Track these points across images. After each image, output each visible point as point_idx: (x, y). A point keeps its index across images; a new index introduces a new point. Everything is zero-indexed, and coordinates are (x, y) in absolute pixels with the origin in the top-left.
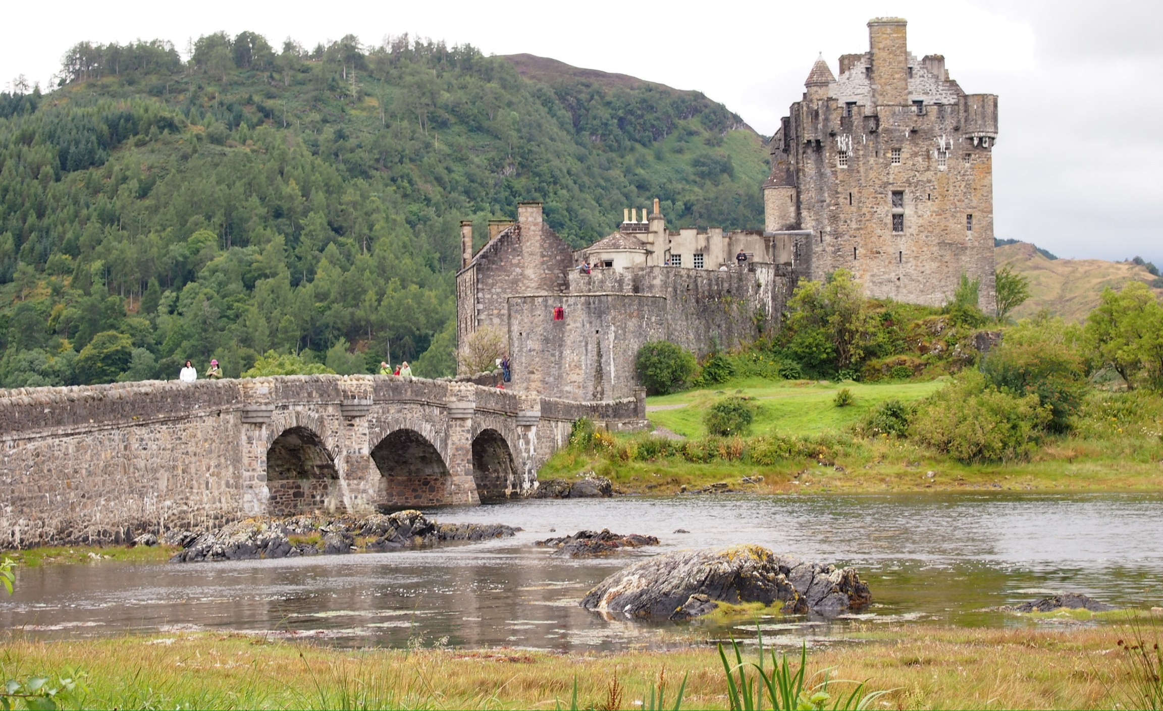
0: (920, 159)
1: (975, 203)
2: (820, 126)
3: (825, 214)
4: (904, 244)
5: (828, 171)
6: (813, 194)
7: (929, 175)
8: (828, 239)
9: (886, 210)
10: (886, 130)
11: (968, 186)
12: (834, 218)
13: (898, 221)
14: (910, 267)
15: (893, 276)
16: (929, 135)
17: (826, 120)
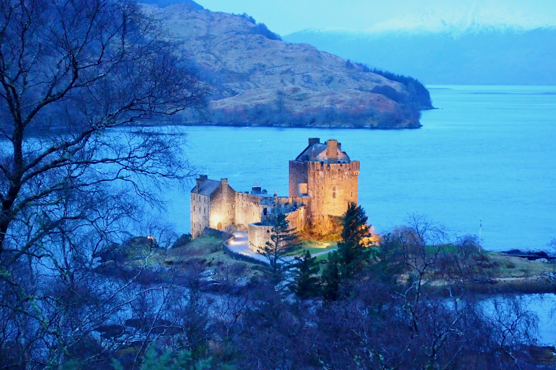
0: (340, 178)
1: (353, 189)
2: (315, 169)
3: (315, 192)
4: (336, 200)
5: (316, 181)
6: (312, 186)
7: (343, 182)
8: (315, 198)
9: (331, 192)
10: (332, 171)
11: (352, 185)
12: (318, 193)
13: (334, 195)
14: (337, 206)
15: (332, 209)
16: (343, 172)
17: (317, 167)
